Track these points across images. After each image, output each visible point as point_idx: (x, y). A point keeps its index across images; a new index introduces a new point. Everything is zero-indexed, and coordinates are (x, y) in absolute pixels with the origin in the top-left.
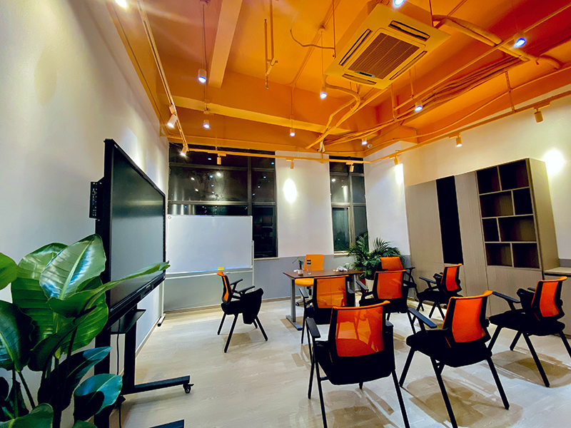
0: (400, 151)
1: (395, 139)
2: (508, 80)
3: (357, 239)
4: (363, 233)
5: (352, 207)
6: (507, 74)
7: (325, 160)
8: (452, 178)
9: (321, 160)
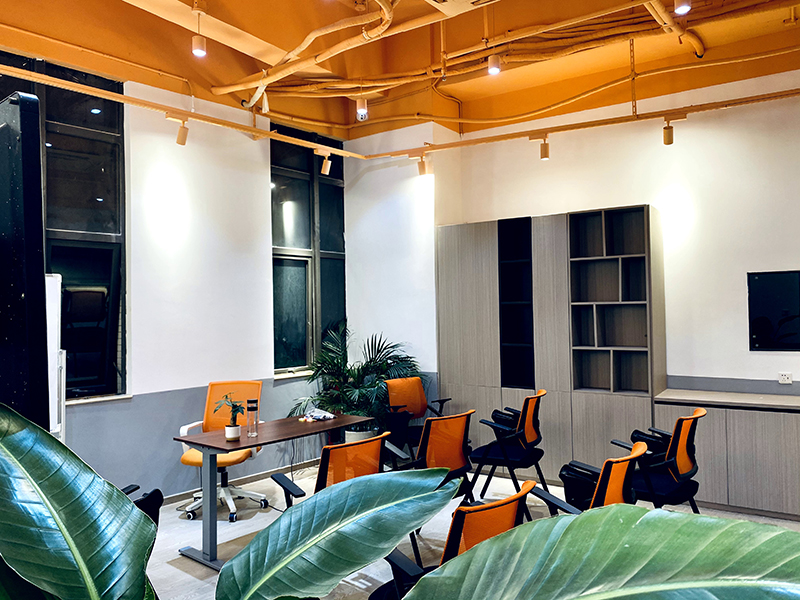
0: (433, 147)
1: (422, 116)
2: (632, 57)
3: (324, 336)
4: (336, 322)
5: (318, 260)
6: (632, 45)
7: (261, 132)
8: (527, 221)
9: (252, 131)
